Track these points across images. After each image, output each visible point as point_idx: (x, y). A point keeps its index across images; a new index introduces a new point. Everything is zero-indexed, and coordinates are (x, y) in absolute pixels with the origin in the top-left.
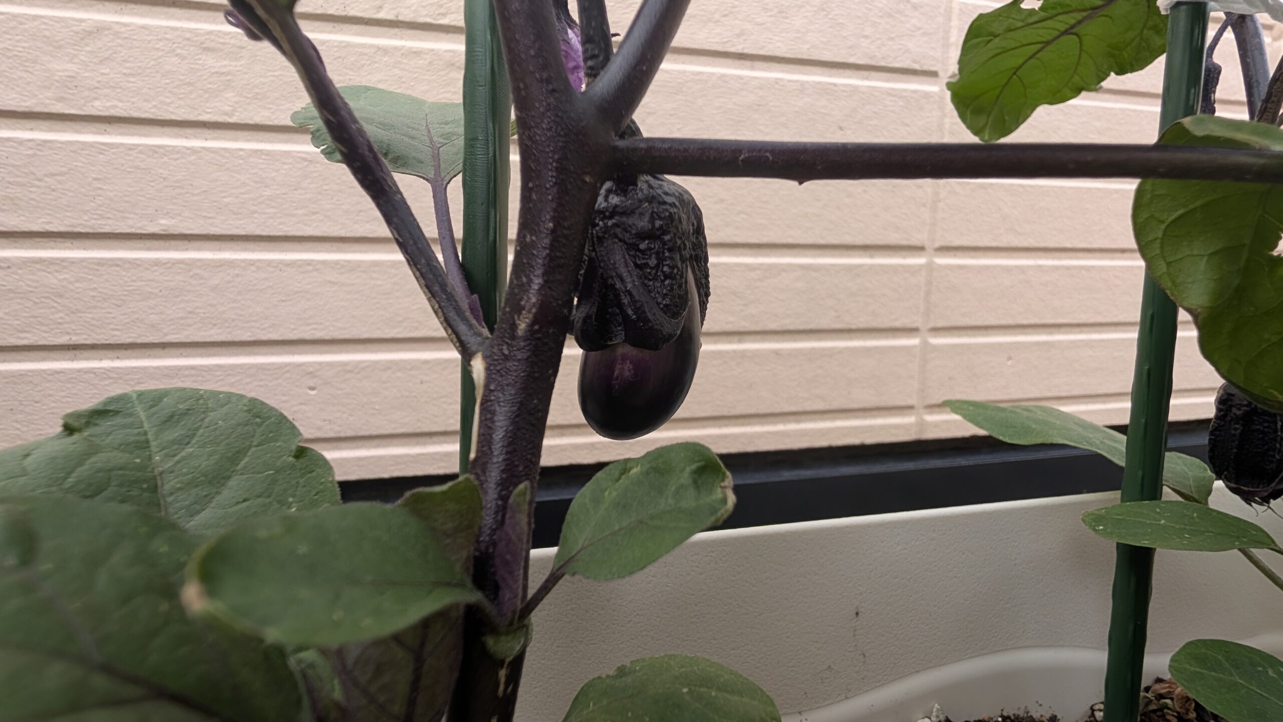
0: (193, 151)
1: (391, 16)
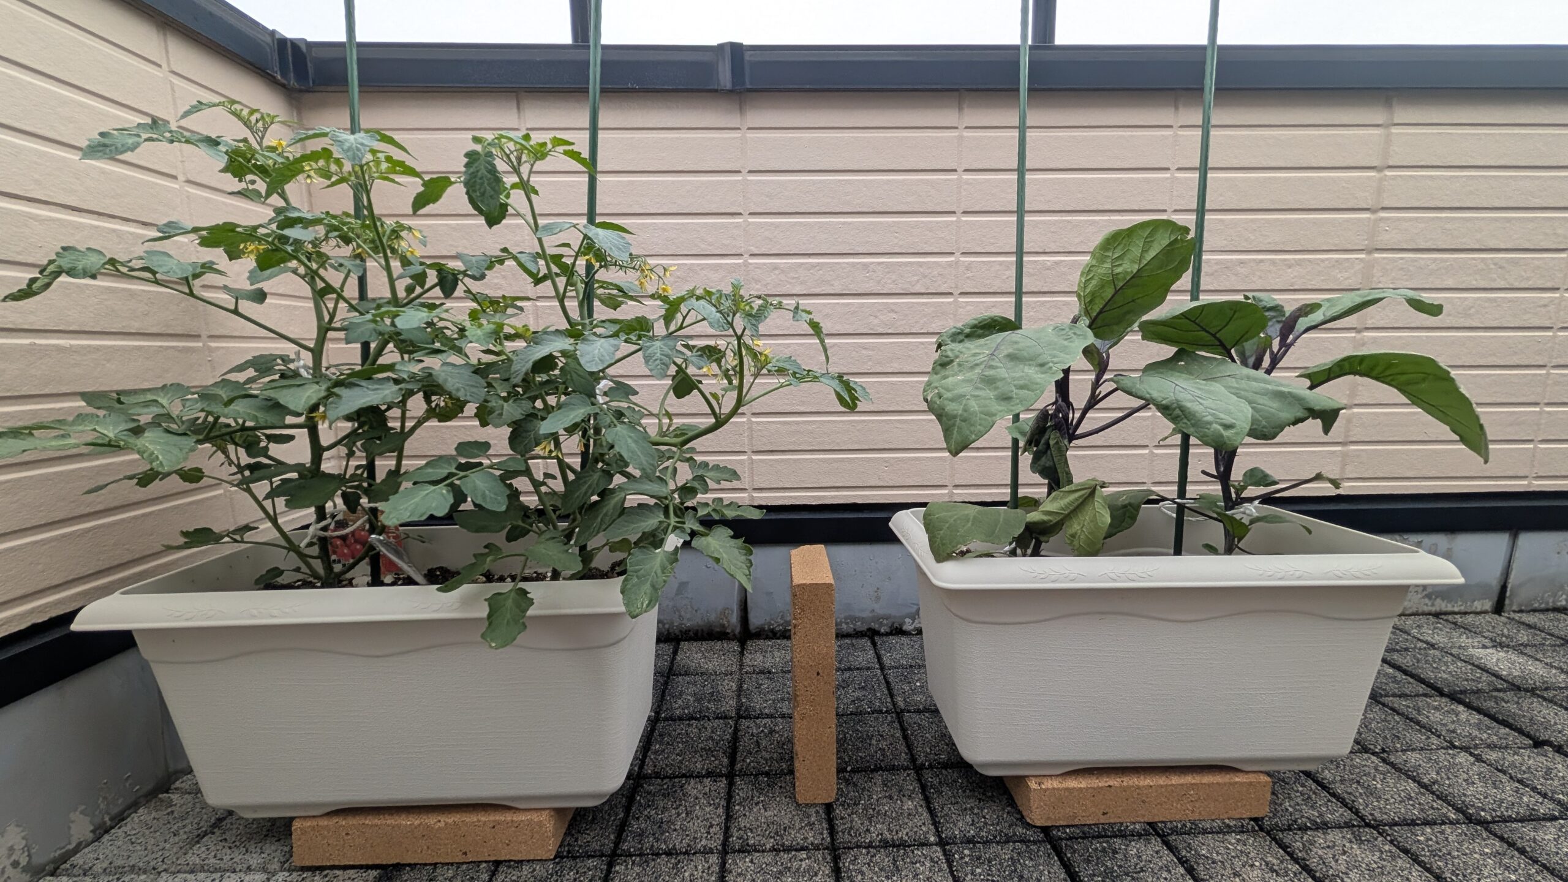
1: (926, 331)
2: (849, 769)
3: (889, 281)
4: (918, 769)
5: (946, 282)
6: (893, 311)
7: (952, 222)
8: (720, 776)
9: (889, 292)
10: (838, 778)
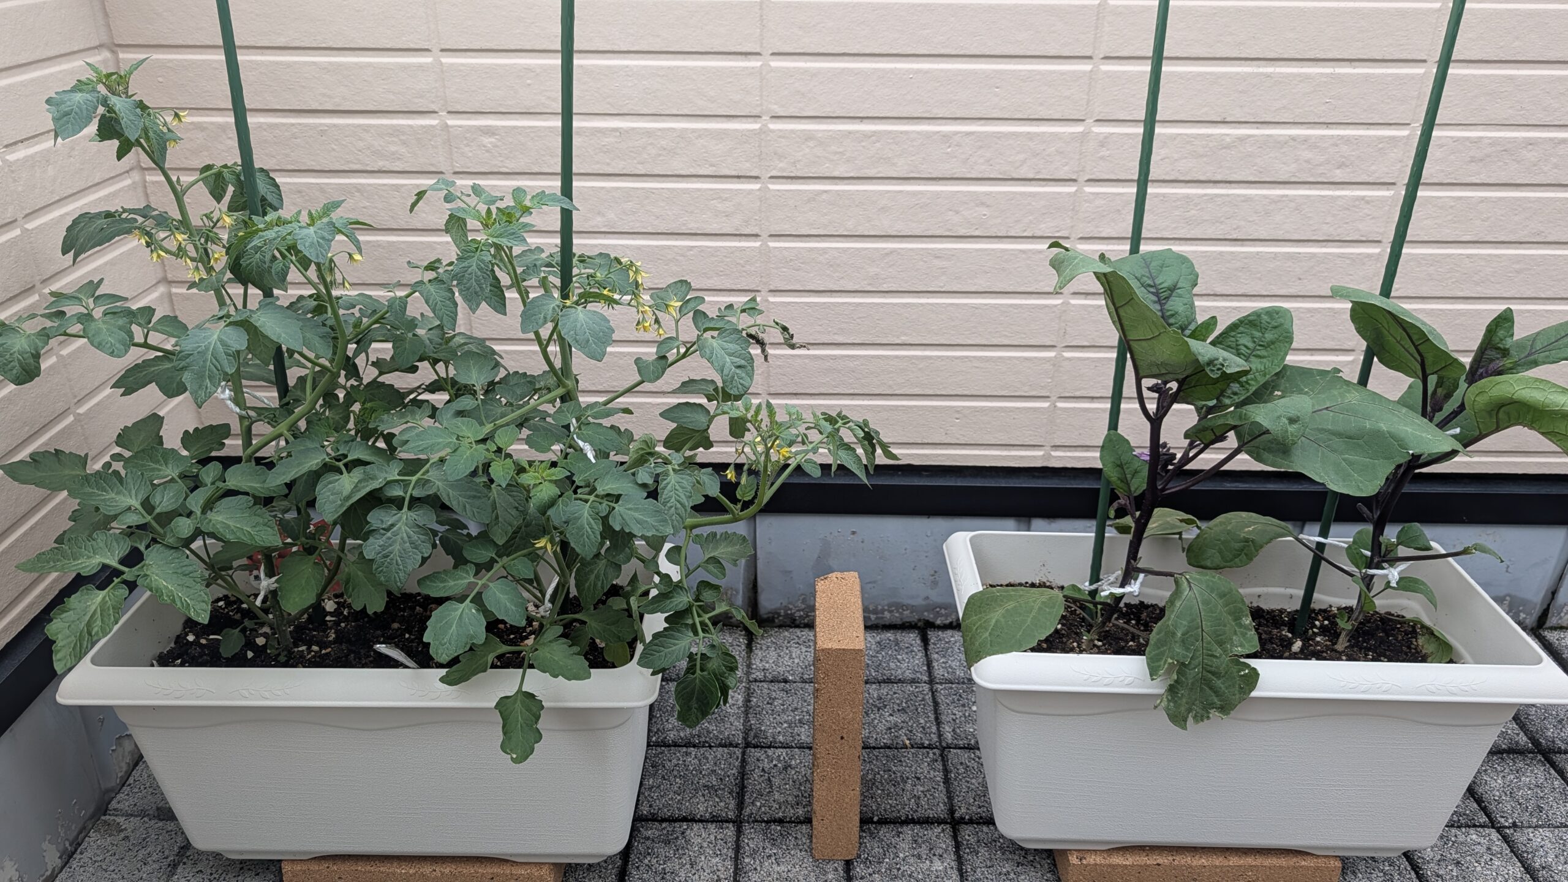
0: (922, 305)
1: (1030, 235)
2: (876, 819)
3: (981, 160)
4: (955, 823)
5: (1067, 164)
6: (983, 204)
7: (1084, 72)
8: (727, 821)
9: (980, 176)
10: (862, 830)
